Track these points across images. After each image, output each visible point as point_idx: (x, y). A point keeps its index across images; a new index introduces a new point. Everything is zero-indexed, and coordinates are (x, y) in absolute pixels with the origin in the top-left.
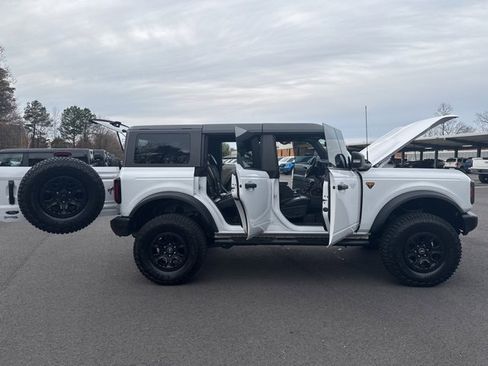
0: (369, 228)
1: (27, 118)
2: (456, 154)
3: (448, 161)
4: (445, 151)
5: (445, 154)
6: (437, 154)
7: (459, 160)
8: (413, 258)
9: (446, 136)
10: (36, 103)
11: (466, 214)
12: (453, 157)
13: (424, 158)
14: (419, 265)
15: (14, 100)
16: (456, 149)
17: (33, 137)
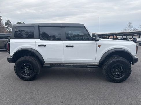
0: (98, 62)
1: (6, 25)
2: (132, 37)
3: (130, 39)
4: (129, 36)
5: (129, 37)
6: (127, 37)
7: (133, 39)
8: (114, 72)
9: (130, 31)
10: (8, 21)
11: (134, 57)
12: (131, 38)
13: (123, 38)
14: (116, 75)
15: (2, 20)
16: (133, 35)
17: (8, 31)
